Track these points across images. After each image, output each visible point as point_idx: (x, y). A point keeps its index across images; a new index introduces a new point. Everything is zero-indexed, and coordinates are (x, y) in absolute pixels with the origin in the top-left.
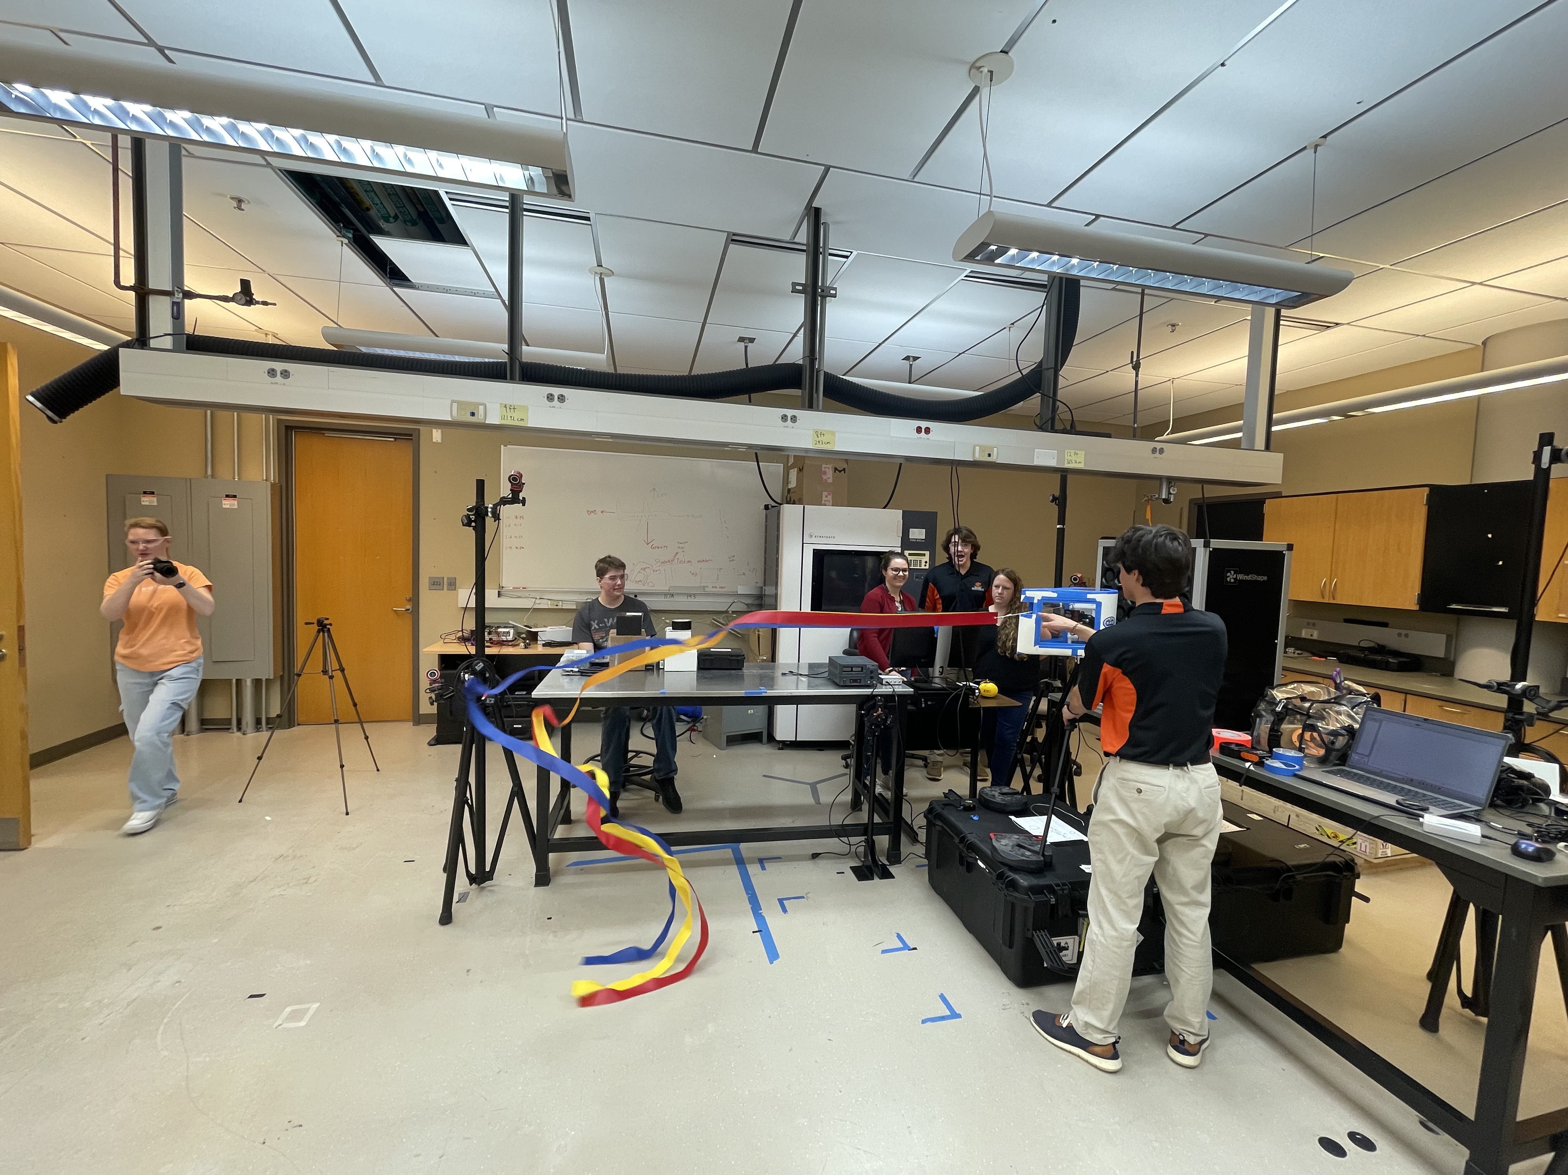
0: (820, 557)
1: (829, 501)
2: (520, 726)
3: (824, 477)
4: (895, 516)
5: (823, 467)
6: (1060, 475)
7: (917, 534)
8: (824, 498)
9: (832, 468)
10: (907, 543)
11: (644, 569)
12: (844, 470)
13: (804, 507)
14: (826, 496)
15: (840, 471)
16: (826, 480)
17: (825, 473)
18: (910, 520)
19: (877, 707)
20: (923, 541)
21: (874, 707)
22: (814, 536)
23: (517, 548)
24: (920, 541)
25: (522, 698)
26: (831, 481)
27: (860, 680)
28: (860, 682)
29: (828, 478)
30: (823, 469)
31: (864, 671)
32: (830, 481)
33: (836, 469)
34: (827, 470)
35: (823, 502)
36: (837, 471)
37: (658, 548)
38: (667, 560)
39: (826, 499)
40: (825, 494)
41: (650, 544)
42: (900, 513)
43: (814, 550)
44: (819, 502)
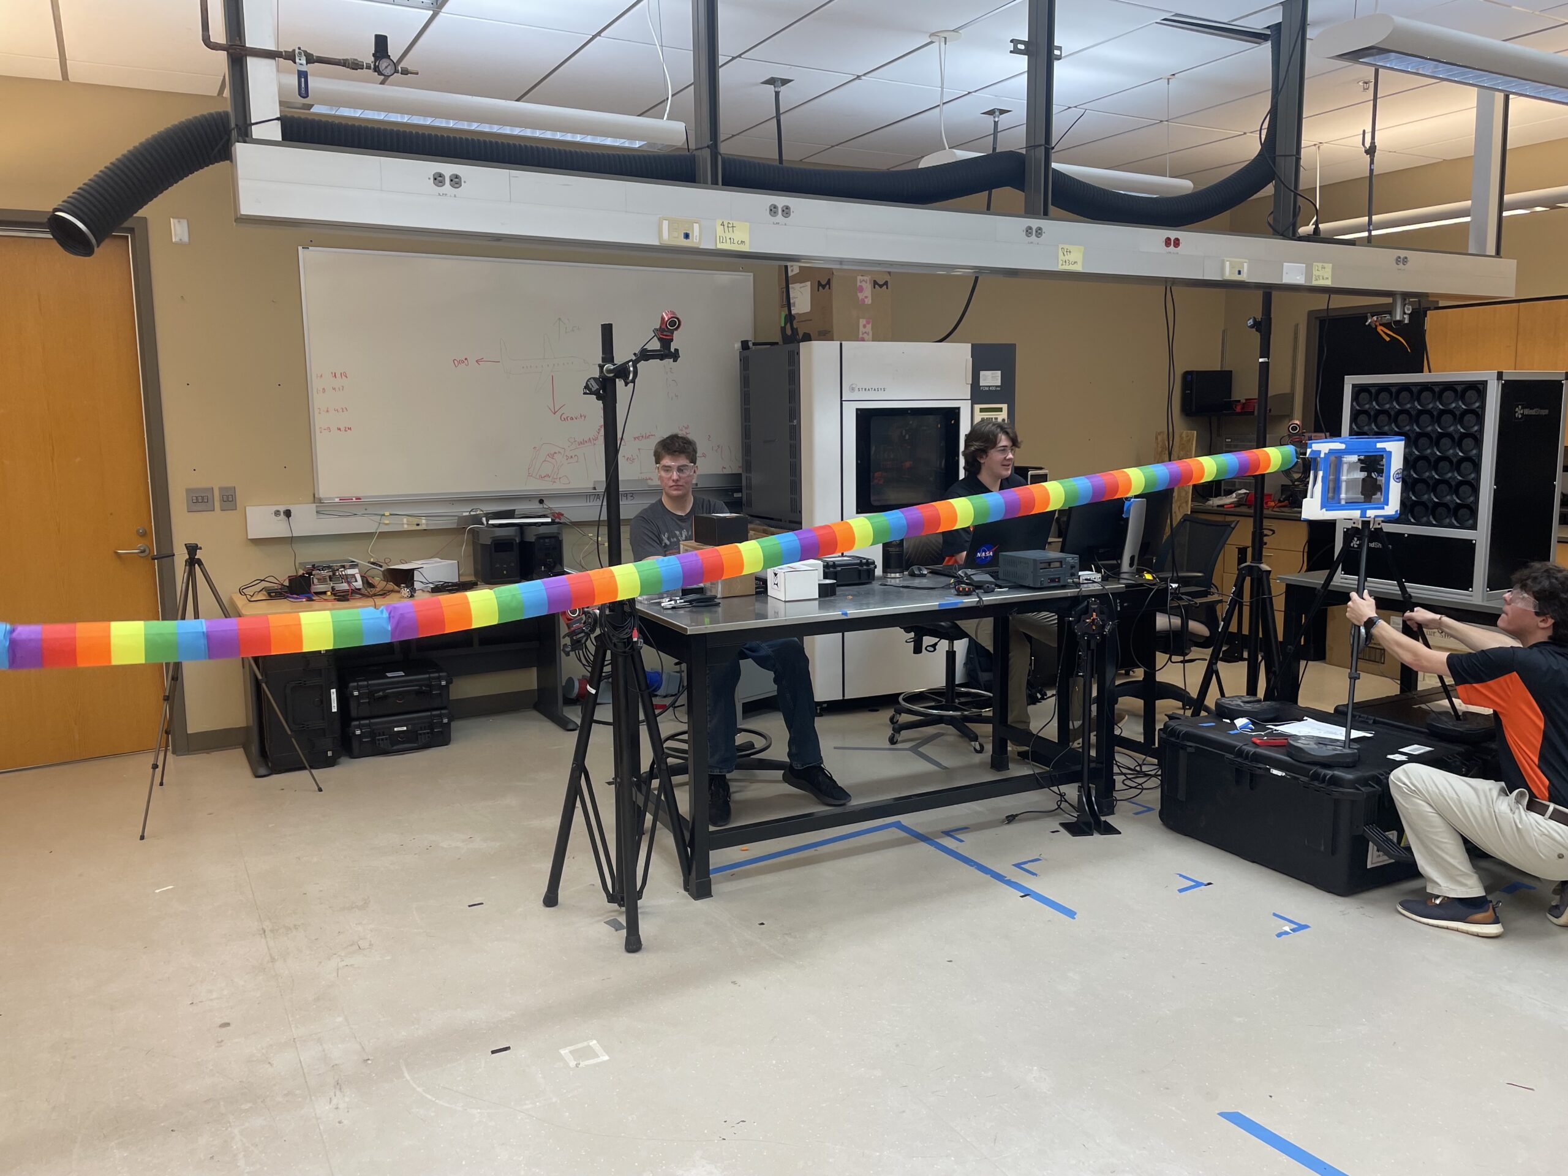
0: (865, 418)
1: (868, 334)
2: (405, 728)
3: (861, 296)
4: (960, 353)
5: (858, 281)
6: (1262, 292)
7: (991, 379)
8: (861, 329)
9: (870, 281)
10: (978, 395)
11: (552, 455)
12: (886, 283)
13: (841, 344)
14: (865, 327)
15: (881, 286)
16: (863, 300)
17: (861, 289)
18: (983, 358)
19: (1090, 611)
20: (999, 389)
21: (1087, 611)
22: (857, 389)
23: (339, 429)
24: (994, 389)
25: (398, 682)
26: (870, 302)
27: (1059, 578)
28: (1059, 581)
29: (866, 297)
30: (859, 284)
31: (1064, 566)
32: (868, 301)
33: (875, 283)
34: (864, 285)
35: (861, 336)
36: (876, 286)
37: (572, 419)
38: (586, 439)
39: (864, 330)
40: (862, 322)
41: (559, 414)
42: (968, 347)
43: (857, 410)
44: (856, 337)
